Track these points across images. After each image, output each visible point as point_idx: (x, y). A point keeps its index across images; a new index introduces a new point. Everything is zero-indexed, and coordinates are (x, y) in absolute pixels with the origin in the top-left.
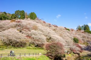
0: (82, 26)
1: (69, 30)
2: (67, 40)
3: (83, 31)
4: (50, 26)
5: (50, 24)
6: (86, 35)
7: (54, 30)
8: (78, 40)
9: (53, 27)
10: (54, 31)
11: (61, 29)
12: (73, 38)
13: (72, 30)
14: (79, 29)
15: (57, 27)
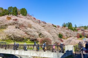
0: (67, 24)
1: (56, 27)
3: (67, 28)
4: (40, 23)
5: (40, 21)
6: (69, 31)
7: (43, 26)
8: (62, 35)
11: (49, 26)
12: (58, 33)
14: (64, 26)
15: (45, 23)
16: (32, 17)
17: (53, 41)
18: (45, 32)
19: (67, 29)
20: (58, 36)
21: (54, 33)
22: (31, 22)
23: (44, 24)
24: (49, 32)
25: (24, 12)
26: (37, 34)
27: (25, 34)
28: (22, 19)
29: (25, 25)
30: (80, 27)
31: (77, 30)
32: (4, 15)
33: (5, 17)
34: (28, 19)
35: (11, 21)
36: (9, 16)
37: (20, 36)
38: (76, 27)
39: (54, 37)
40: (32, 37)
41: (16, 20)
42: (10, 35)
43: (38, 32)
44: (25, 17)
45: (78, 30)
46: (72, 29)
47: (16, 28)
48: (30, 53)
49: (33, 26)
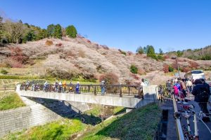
0: (145, 48)
1: (125, 54)
2: (122, 70)
3: (146, 55)
4: (98, 48)
5: (97, 45)
6: (149, 61)
7: (104, 54)
8: (136, 69)
9: (103, 49)
10: (103, 56)
11: (114, 53)
12: (130, 65)
13: (130, 54)
14: (140, 52)
15: (107, 48)
16: (86, 39)
17: (122, 78)
18: (107, 64)
19: (145, 57)
20: (129, 70)
21: (123, 65)
22: (84, 47)
23: (106, 50)
24: (114, 62)
25: (72, 32)
26: (95, 67)
27: (75, 68)
28: (69, 44)
29: (74, 52)
30: (169, 54)
31: (164, 59)
32: (42, 38)
33: (43, 42)
34: (79, 43)
35: (53, 47)
36: (50, 40)
37: (66, 71)
38: (161, 53)
39: (122, 72)
40: (86, 72)
41: (60, 45)
42: (52, 68)
43: (95, 64)
44: (74, 40)
45: (166, 57)
46: (154, 57)
47: (61, 57)
48: (84, 98)
49: (86, 53)
